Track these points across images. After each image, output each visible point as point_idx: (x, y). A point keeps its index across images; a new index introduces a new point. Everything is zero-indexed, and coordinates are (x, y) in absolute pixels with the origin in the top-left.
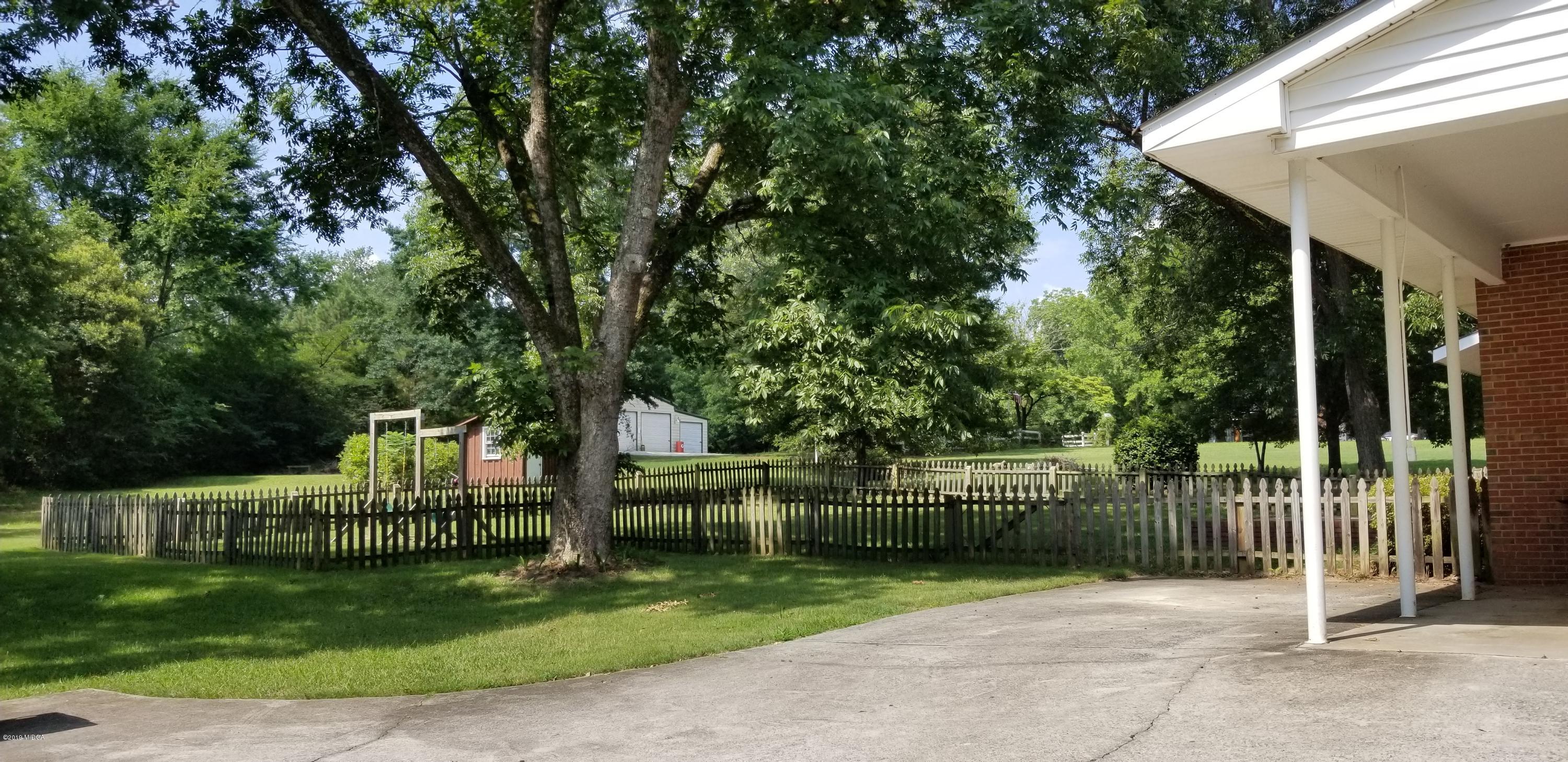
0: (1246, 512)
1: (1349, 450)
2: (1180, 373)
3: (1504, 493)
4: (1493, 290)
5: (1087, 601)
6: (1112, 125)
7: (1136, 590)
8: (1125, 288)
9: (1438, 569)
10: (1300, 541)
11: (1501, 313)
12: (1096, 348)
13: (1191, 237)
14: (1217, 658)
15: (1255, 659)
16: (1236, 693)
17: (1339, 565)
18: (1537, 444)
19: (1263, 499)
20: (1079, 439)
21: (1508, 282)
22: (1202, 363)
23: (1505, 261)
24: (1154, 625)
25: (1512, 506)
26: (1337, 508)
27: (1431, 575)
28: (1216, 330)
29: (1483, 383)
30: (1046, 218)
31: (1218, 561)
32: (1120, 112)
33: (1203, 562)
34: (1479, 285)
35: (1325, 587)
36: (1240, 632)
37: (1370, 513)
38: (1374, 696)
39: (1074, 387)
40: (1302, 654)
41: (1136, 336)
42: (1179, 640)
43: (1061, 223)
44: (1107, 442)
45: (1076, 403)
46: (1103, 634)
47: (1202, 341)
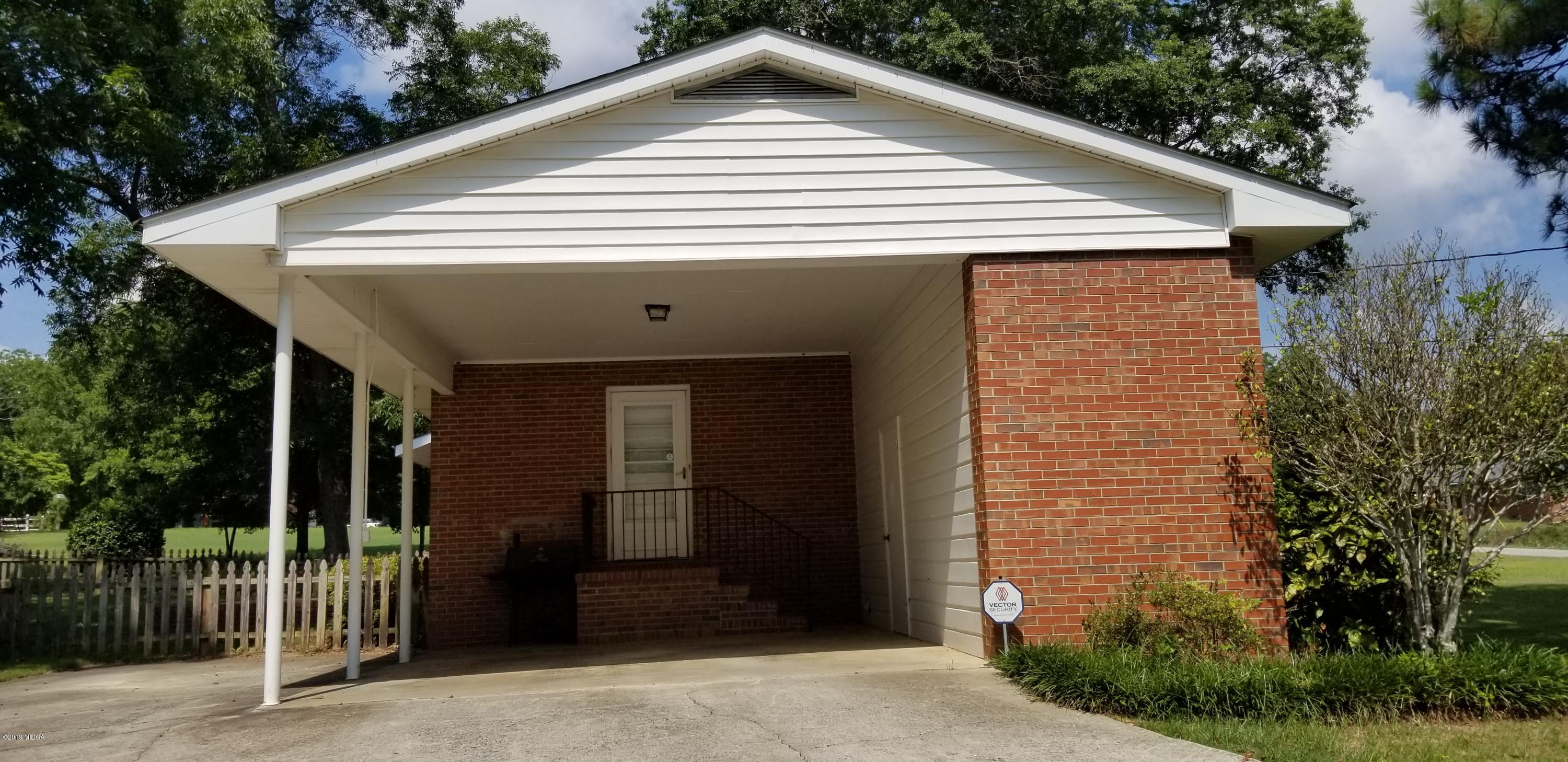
0: (212, 595)
1: (317, 536)
2: (150, 453)
3: (440, 570)
4: (446, 399)
5: (35, 692)
6: (99, 187)
7: (91, 678)
8: (93, 358)
9: (383, 639)
10: (262, 620)
11: (449, 418)
12: (53, 420)
13: (176, 315)
14: (175, 727)
15: (213, 724)
16: (193, 753)
17: (297, 641)
18: (469, 528)
19: (230, 581)
20: (23, 522)
21: (457, 393)
22: (176, 445)
23: (455, 376)
24: (111, 707)
25: (447, 581)
26: (300, 587)
27: (377, 645)
28: (193, 411)
29: (432, 476)
30: (19, 281)
31: (180, 644)
32: (109, 174)
33: (164, 647)
34: (434, 393)
35: (282, 661)
36: (200, 704)
37: (329, 592)
38: (315, 739)
39: (22, 463)
40: (257, 714)
41: (104, 411)
42: (137, 716)
43: (36, 288)
44: (58, 527)
45: (21, 481)
46: (55, 719)
47: (178, 420)
